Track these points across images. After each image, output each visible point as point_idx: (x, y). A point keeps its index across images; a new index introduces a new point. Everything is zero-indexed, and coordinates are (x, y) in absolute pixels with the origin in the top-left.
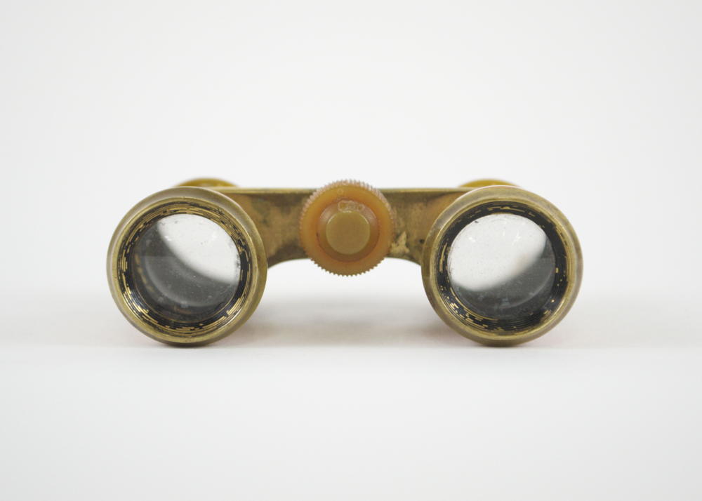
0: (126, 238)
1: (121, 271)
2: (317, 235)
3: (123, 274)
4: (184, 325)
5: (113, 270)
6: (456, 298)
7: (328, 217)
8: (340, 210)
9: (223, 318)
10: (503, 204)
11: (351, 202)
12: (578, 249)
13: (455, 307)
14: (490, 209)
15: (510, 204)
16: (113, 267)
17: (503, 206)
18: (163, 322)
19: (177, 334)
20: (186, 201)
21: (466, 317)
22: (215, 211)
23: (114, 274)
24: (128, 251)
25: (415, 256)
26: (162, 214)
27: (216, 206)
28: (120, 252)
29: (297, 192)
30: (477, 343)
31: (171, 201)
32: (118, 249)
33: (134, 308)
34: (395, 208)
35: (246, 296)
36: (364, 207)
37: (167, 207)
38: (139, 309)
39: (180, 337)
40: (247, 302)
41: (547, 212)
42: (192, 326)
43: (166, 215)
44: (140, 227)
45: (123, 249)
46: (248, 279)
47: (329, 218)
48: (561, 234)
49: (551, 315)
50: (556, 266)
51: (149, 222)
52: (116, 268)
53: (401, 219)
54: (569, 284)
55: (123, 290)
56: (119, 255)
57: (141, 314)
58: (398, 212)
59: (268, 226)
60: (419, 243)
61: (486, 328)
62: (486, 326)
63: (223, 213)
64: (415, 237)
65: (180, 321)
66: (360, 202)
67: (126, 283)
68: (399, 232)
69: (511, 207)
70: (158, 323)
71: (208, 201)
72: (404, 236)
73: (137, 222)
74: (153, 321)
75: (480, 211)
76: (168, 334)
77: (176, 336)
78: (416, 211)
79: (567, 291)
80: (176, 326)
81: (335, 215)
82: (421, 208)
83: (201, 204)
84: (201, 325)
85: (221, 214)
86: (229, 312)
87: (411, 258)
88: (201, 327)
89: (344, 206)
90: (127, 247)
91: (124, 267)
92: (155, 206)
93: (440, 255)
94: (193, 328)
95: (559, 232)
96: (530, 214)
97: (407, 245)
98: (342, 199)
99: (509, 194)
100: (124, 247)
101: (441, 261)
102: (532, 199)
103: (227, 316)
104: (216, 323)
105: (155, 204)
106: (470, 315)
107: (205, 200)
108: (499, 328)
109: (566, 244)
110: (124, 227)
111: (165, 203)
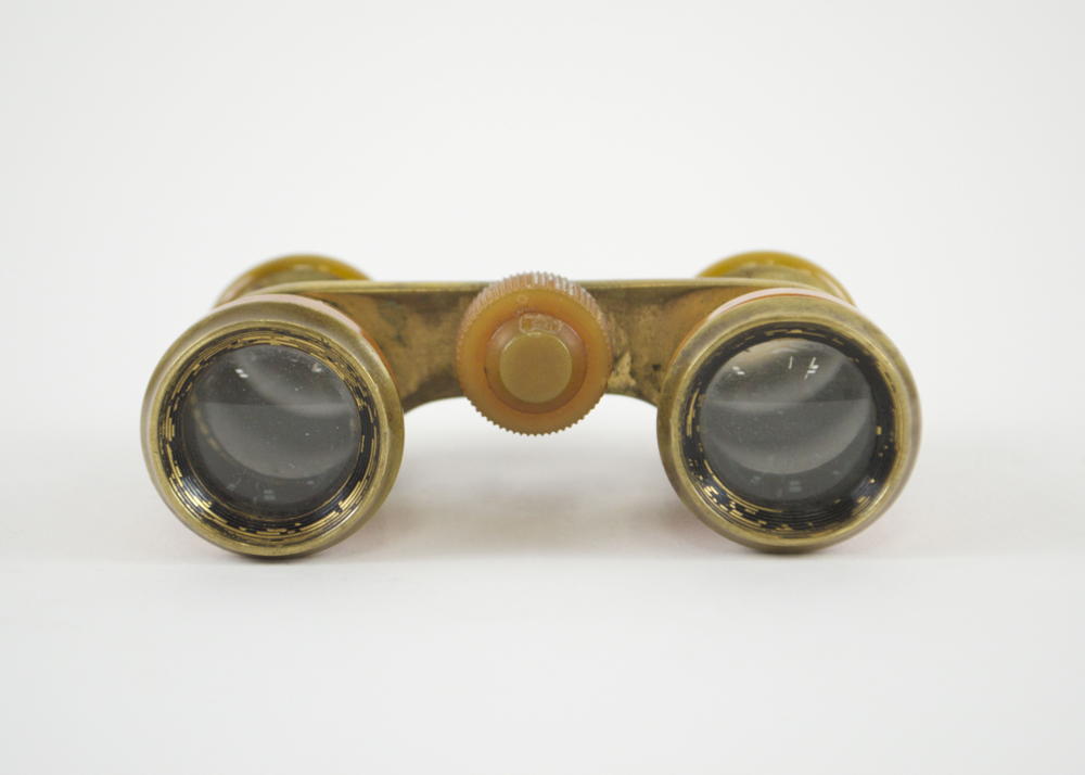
0: (172, 387)
1: (165, 441)
2: (486, 370)
3: (168, 446)
4: (270, 525)
5: (152, 440)
6: (715, 478)
7: (505, 341)
8: (523, 331)
9: (334, 514)
10: (791, 326)
11: (539, 316)
12: (913, 395)
13: (712, 493)
14: (770, 333)
15: (803, 326)
16: (151, 435)
17: (790, 329)
18: (235, 521)
19: (259, 541)
20: (268, 326)
21: (730, 509)
22: (317, 342)
23: (153, 446)
24: (176, 407)
25: (645, 392)
26: (230, 346)
27: (318, 335)
28: (163, 411)
29: (451, 290)
30: (748, 549)
31: (244, 327)
32: (158, 406)
33: (186, 502)
34: (611, 315)
35: (371, 479)
36: (561, 324)
37: (238, 336)
38: (197, 502)
39: (264, 546)
40: (372, 489)
41: (864, 339)
42: (280, 527)
43: (236, 347)
44: (195, 368)
45: (168, 404)
46: (373, 452)
47: (507, 343)
48: (887, 374)
49: (869, 505)
50: (878, 425)
51: (208, 361)
52: (155, 436)
53: (622, 332)
54: (899, 454)
55: (169, 472)
56: (160, 415)
57: (198, 510)
58: (618, 322)
59: (405, 345)
60: (651, 369)
61: (763, 526)
62: (764, 523)
63: (330, 344)
64: (646, 359)
65: (264, 519)
66: (554, 316)
67: (174, 460)
68: (619, 352)
69: (803, 329)
70: (228, 524)
71: (304, 326)
72: (627, 359)
73: (190, 362)
74: (218, 519)
75: (753, 337)
76: (245, 541)
77: (259, 545)
78: (647, 319)
79: (896, 466)
80: (257, 527)
81: (515, 339)
82: (654, 314)
83: (293, 331)
84: (298, 524)
85: (327, 346)
86: (344, 505)
87: (639, 394)
88: (297, 529)
89: (528, 324)
90: (174, 401)
91: (170, 433)
92: (218, 335)
93: (688, 408)
94: (284, 530)
95: (882, 370)
96: (835, 340)
97: (633, 374)
98: (525, 312)
99: (800, 308)
100: (168, 401)
101: (690, 418)
102: (838, 316)
103: (339, 510)
104: (321, 523)
105: (218, 332)
106: (737, 505)
107: (298, 325)
108: (784, 525)
109: (894, 390)
110: (168, 369)
111: (236, 329)
